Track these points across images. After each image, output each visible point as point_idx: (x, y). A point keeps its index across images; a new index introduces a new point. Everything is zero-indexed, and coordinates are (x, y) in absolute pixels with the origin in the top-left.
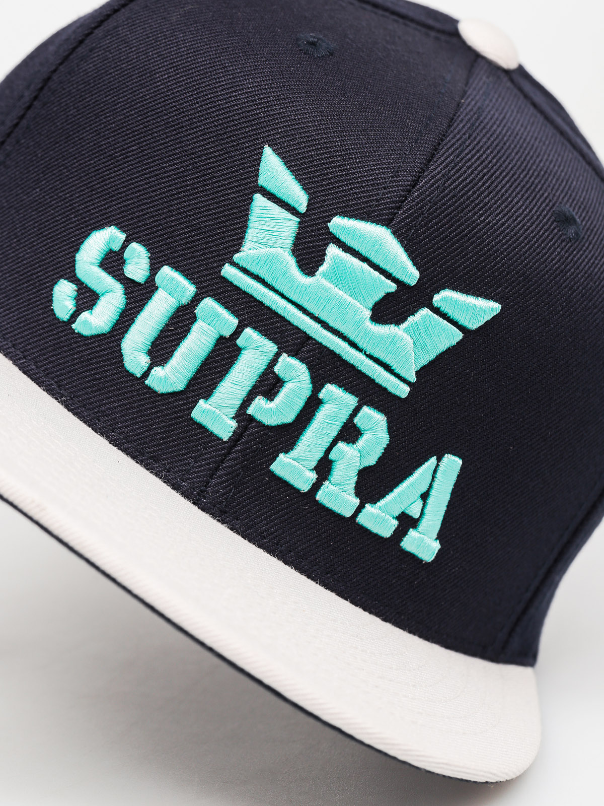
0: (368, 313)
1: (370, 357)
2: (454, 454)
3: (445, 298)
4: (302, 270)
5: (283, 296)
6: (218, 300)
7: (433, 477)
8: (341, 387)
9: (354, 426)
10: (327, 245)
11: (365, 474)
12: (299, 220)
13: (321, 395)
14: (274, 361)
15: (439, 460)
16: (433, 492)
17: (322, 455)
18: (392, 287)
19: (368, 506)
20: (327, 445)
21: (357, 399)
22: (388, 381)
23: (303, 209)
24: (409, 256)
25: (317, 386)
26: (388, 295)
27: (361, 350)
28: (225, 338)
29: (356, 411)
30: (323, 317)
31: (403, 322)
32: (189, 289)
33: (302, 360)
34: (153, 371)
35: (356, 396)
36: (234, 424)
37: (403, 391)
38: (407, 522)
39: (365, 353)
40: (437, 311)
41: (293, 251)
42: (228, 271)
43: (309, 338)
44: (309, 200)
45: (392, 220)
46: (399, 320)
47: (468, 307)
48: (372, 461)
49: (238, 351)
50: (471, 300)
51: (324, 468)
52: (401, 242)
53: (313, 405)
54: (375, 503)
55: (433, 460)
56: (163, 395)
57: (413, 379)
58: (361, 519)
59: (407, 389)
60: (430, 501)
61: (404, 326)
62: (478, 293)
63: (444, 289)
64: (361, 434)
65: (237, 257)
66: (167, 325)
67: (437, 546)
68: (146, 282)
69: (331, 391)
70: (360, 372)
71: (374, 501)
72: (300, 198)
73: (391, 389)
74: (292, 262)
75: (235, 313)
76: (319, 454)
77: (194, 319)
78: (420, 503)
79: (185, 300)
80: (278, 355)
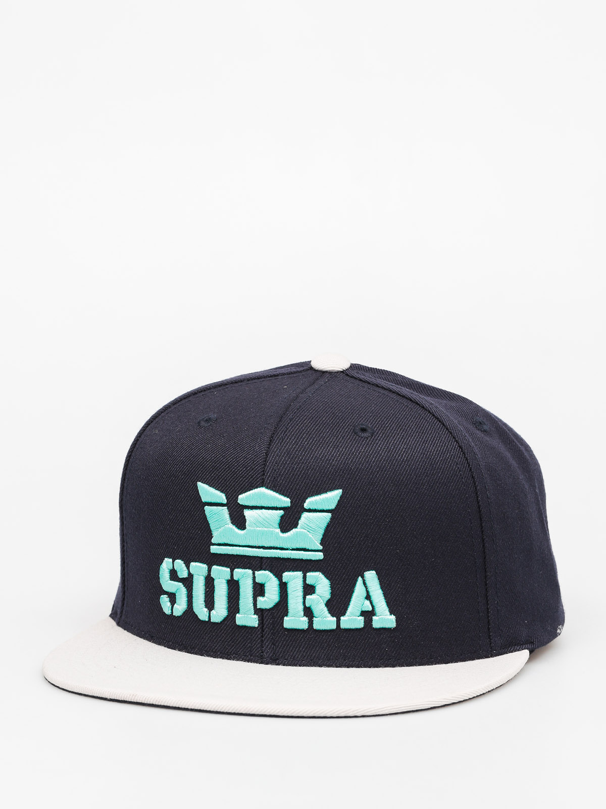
0: (278, 530)
1: (293, 549)
2: (369, 570)
3: (310, 502)
4: (240, 529)
5: (240, 546)
6: (217, 565)
7: (366, 587)
8: (290, 571)
9: (308, 585)
10: (243, 511)
11: (329, 604)
12: (226, 507)
13: (284, 581)
14: (254, 578)
15: (363, 577)
16: (371, 594)
17: (303, 607)
18: (281, 512)
19: (342, 618)
20: (302, 600)
21: (301, 572)
22: (309, 555)
23: (225, 501)
24: (280, 494)
25: (280, 577)
26: (282, 517)
27: (287, 549)
28: (230, 580)
29: (305, 578)
30: (260, 545)
31: (298, 525)
32: (204, 567)
33: (265, 570)
34: (211, 614)
35: (300, 571)
36: (256, 617)
37: (320, 556)
38: (368, 615)
39: (290, 550)
40: (310, 511)
41: (232, 523)
42: (214, 549)
43: (262, 558)
44: (226, 495)
45: (263, 482)
46: (295, 525)
47: (323, 500)
48: (328, 596)
49: (237, 582)
50: (324, 496)
51: (308, 612)
52: (272, 490)
53: (283, 587)
54: (345, 615)
55: (360, 579)
56: (221, 622)
57: (321, 548)
58: (343, 626)
59: (321, 554)
60: (373, 598)
61: (299, 526)
62: (325, 491)
63: (307, 498)
64: (315, 587)
65: (213, 541)
66: (206, 589)
67: (393, 617)
68: (188, 576)
69: (287, 576)
70: (294, 559)
71: (344, 614)
72: (221, 497)
73: (313, 559)
74: (234, 528)
75: (227, 566)
76: (302, 607)
77: (213, 580)
78: (368, 602)
79: (205, 573)
80: (254, 574)
